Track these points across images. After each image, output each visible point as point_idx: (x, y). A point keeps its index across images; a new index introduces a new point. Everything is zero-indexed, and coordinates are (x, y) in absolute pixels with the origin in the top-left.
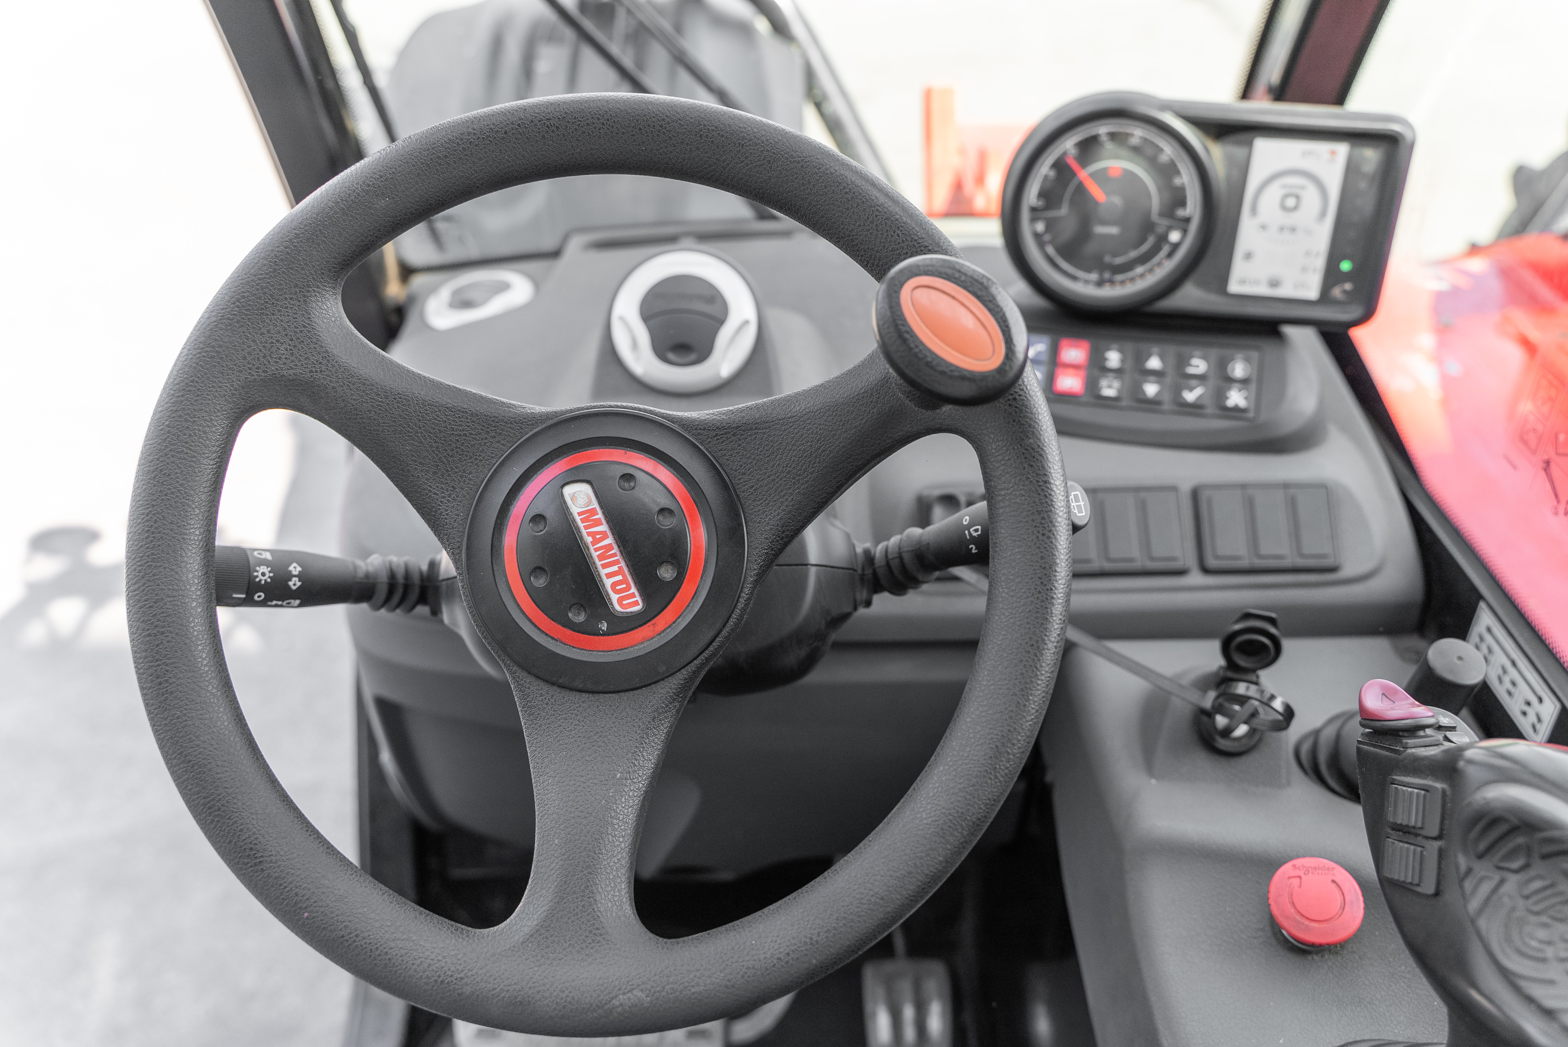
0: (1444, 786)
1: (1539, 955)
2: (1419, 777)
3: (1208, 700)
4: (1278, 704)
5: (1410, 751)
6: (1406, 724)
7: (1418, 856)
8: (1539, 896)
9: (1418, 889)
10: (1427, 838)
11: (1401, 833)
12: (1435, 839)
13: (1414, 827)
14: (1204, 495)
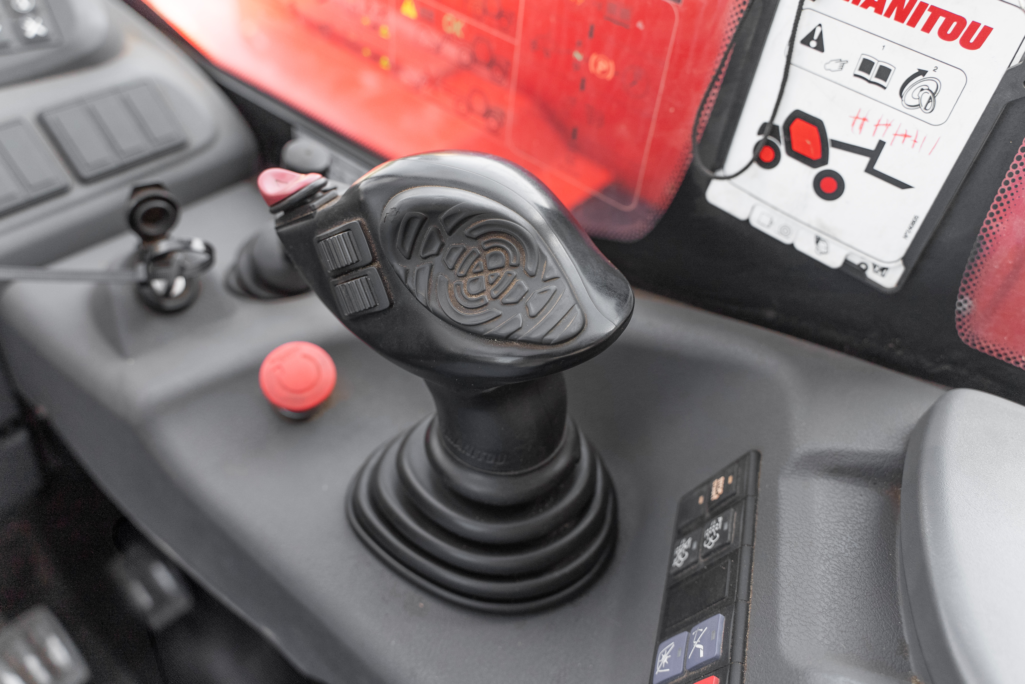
0: (359, 219)
1: (482, 303)
2: (336, 225)
3: (141, 272)
4: (198, 245)
5: (319, 211)
6: (305, 191)
7: (365, 284)
8: (461, 262)
9: (377, 309)
10: (364, 266)
11: (344, 276)
12: (371, 264)
13: (352, 264)
14: (50, 119)
